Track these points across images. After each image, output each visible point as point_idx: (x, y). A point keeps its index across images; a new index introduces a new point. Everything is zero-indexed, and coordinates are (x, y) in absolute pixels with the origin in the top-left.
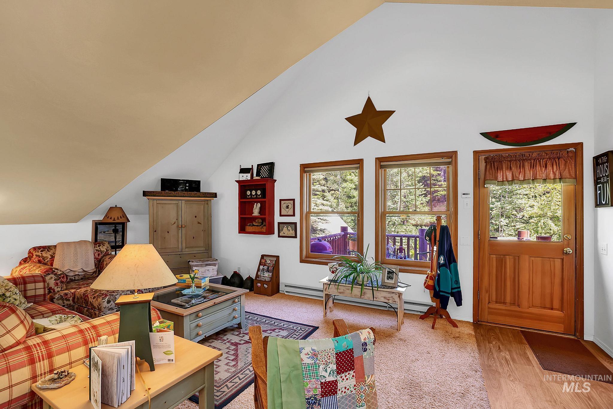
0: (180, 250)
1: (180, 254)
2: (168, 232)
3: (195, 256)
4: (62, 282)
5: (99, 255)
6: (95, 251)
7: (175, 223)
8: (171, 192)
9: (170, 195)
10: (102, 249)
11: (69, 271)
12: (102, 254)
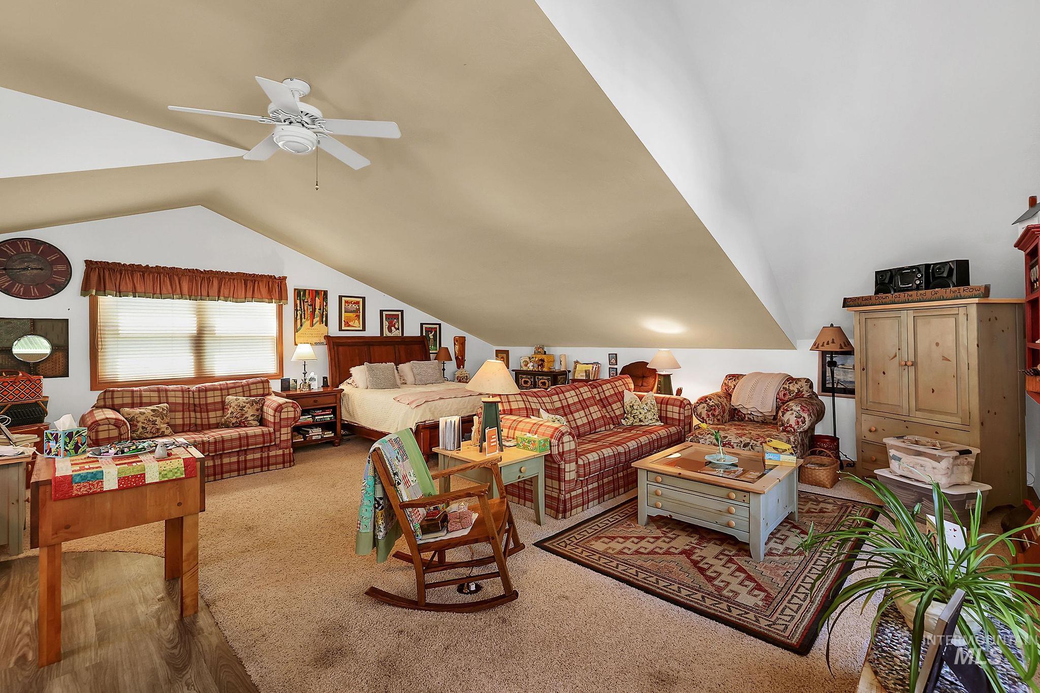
0: (905, 412)
1: (905, 421)
2: (884, 373)
3: (937, 433)
4: (713, 415)
5: (784, 395)
6: (782, 389)
7: (896, 356)
8: (887, 295)
9: (884, 301)
10: (791, 388)
11: (741, 406)
12: (790, 395)
